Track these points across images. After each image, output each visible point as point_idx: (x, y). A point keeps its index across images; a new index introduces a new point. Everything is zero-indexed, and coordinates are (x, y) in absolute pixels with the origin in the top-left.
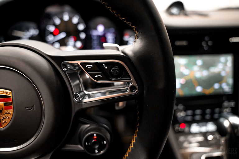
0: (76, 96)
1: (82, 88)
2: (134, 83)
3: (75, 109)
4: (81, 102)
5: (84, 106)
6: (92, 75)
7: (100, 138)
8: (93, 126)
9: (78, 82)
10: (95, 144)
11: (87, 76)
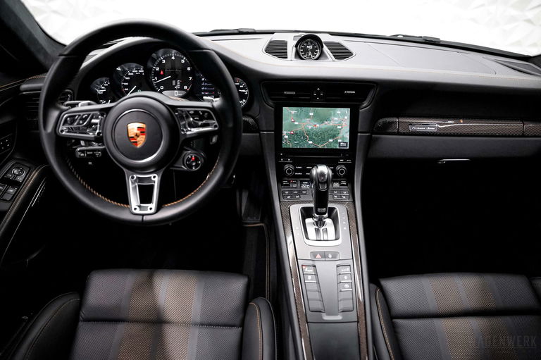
0: (183, 131)
1: (187, 126)
2: (216, 124)
3: (182, 139)
4: (185, 134)
5: (188, 136)
6: (193, 118)
7: (197, 159)
8: (193, 152)
9: (184, 122)
10: (193, 162)
11: (191, 119)
